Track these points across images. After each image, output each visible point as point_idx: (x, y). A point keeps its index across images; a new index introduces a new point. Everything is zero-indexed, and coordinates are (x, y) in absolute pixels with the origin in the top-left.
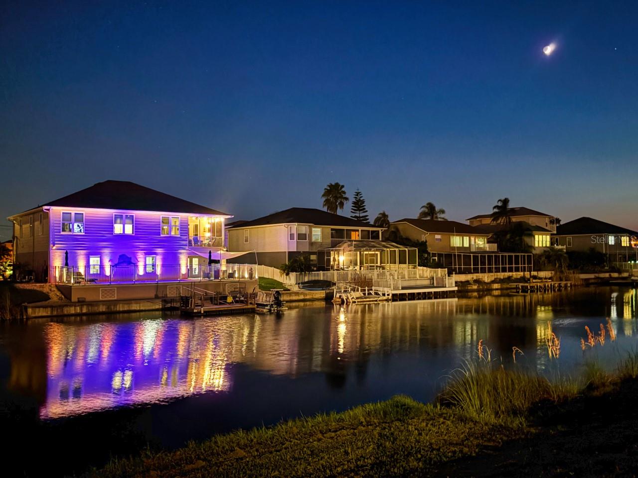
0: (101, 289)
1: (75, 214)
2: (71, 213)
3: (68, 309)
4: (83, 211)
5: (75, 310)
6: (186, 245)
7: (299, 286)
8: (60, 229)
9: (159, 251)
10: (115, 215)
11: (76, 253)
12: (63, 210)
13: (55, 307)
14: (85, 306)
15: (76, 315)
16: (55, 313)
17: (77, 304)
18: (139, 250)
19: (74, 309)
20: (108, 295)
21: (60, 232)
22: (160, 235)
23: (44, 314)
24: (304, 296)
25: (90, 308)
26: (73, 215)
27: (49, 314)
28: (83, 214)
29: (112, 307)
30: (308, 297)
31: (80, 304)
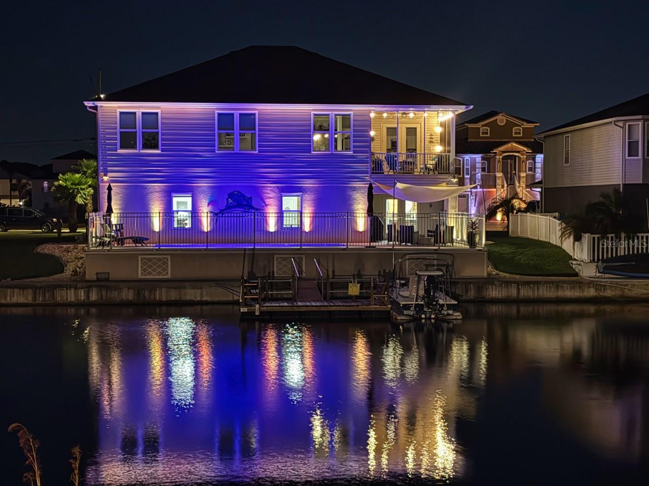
0: (140, 257)
1: (143, 113)
2: (135, 113)
3: (64, 292)
4: (158, 108)
5: (76, 295)
6: (367, 172)
7: (597, 266)
8: (116, 144)
9: (308, 184)
10: (219, 114)
11: (145, 188)
12: (119, 107)
13: (39, 288)
14: (94, 288)
15: (78, 305)
16: (41, 299)
17: (79, 285)
18: (268, 182)
19: (75, 292)
20: (154, 270)
21: (116, 150)
22: (310, 152)
23: (22, 300)
24: (596, 290)
25: (104, 293)
26: (139, 116)
27: (30, 300)
28: (157, 113)
29: (147, 293)
30: (609, 293)
31: (84, 284)
